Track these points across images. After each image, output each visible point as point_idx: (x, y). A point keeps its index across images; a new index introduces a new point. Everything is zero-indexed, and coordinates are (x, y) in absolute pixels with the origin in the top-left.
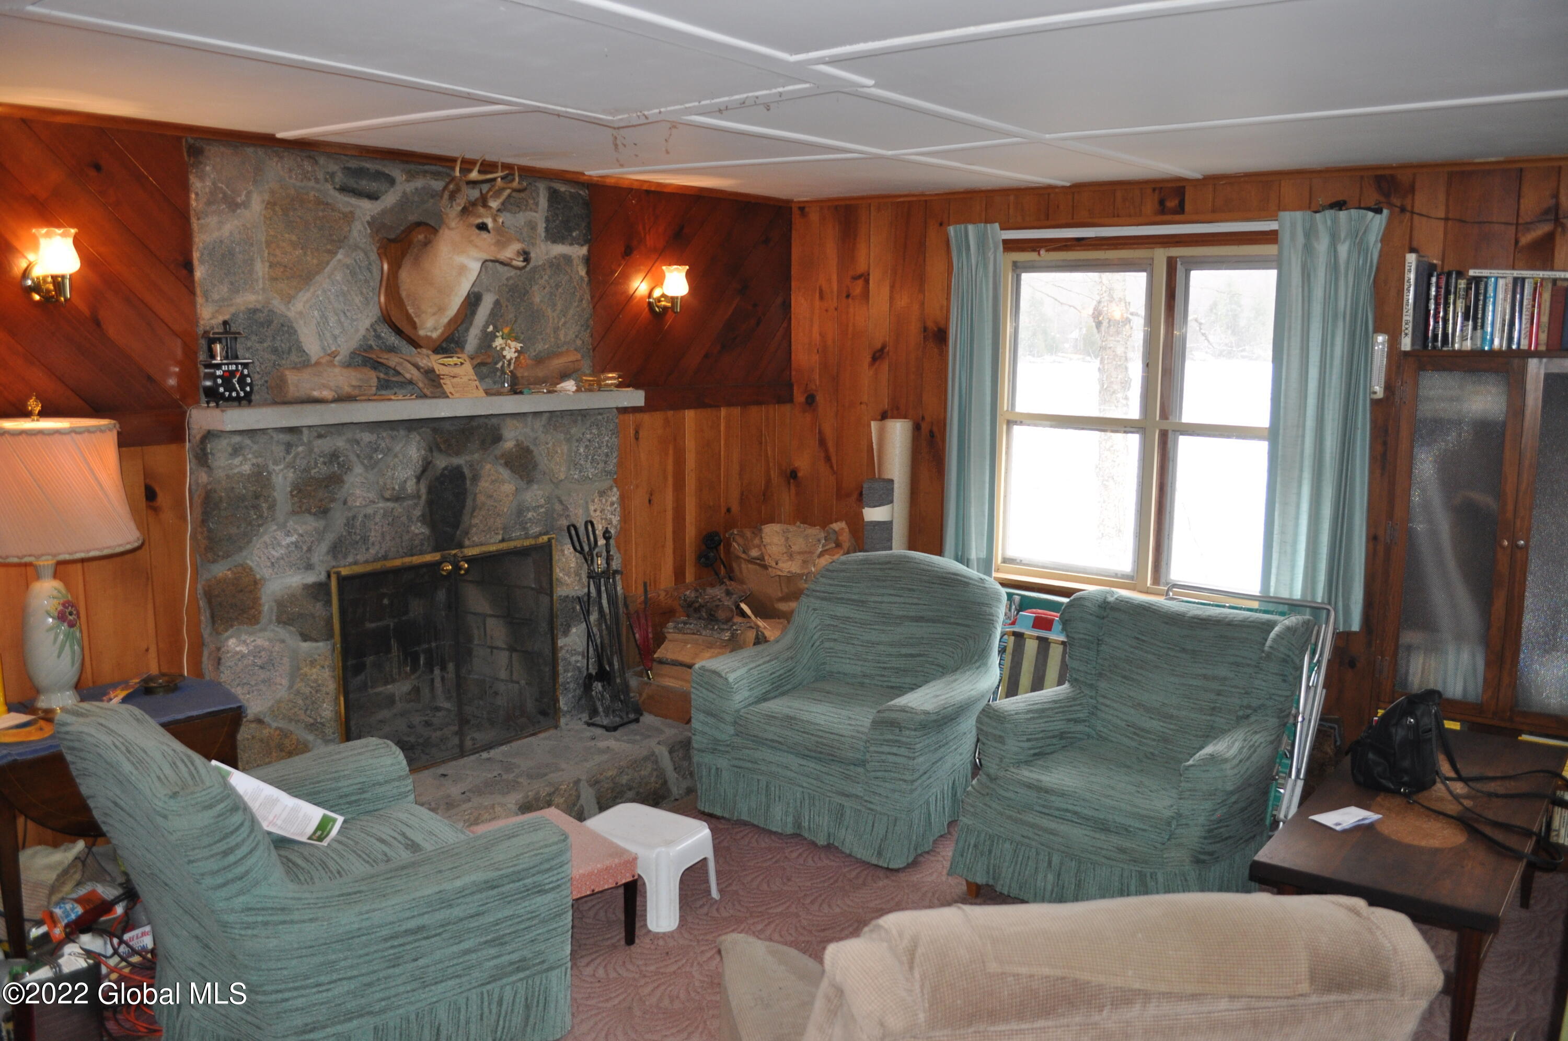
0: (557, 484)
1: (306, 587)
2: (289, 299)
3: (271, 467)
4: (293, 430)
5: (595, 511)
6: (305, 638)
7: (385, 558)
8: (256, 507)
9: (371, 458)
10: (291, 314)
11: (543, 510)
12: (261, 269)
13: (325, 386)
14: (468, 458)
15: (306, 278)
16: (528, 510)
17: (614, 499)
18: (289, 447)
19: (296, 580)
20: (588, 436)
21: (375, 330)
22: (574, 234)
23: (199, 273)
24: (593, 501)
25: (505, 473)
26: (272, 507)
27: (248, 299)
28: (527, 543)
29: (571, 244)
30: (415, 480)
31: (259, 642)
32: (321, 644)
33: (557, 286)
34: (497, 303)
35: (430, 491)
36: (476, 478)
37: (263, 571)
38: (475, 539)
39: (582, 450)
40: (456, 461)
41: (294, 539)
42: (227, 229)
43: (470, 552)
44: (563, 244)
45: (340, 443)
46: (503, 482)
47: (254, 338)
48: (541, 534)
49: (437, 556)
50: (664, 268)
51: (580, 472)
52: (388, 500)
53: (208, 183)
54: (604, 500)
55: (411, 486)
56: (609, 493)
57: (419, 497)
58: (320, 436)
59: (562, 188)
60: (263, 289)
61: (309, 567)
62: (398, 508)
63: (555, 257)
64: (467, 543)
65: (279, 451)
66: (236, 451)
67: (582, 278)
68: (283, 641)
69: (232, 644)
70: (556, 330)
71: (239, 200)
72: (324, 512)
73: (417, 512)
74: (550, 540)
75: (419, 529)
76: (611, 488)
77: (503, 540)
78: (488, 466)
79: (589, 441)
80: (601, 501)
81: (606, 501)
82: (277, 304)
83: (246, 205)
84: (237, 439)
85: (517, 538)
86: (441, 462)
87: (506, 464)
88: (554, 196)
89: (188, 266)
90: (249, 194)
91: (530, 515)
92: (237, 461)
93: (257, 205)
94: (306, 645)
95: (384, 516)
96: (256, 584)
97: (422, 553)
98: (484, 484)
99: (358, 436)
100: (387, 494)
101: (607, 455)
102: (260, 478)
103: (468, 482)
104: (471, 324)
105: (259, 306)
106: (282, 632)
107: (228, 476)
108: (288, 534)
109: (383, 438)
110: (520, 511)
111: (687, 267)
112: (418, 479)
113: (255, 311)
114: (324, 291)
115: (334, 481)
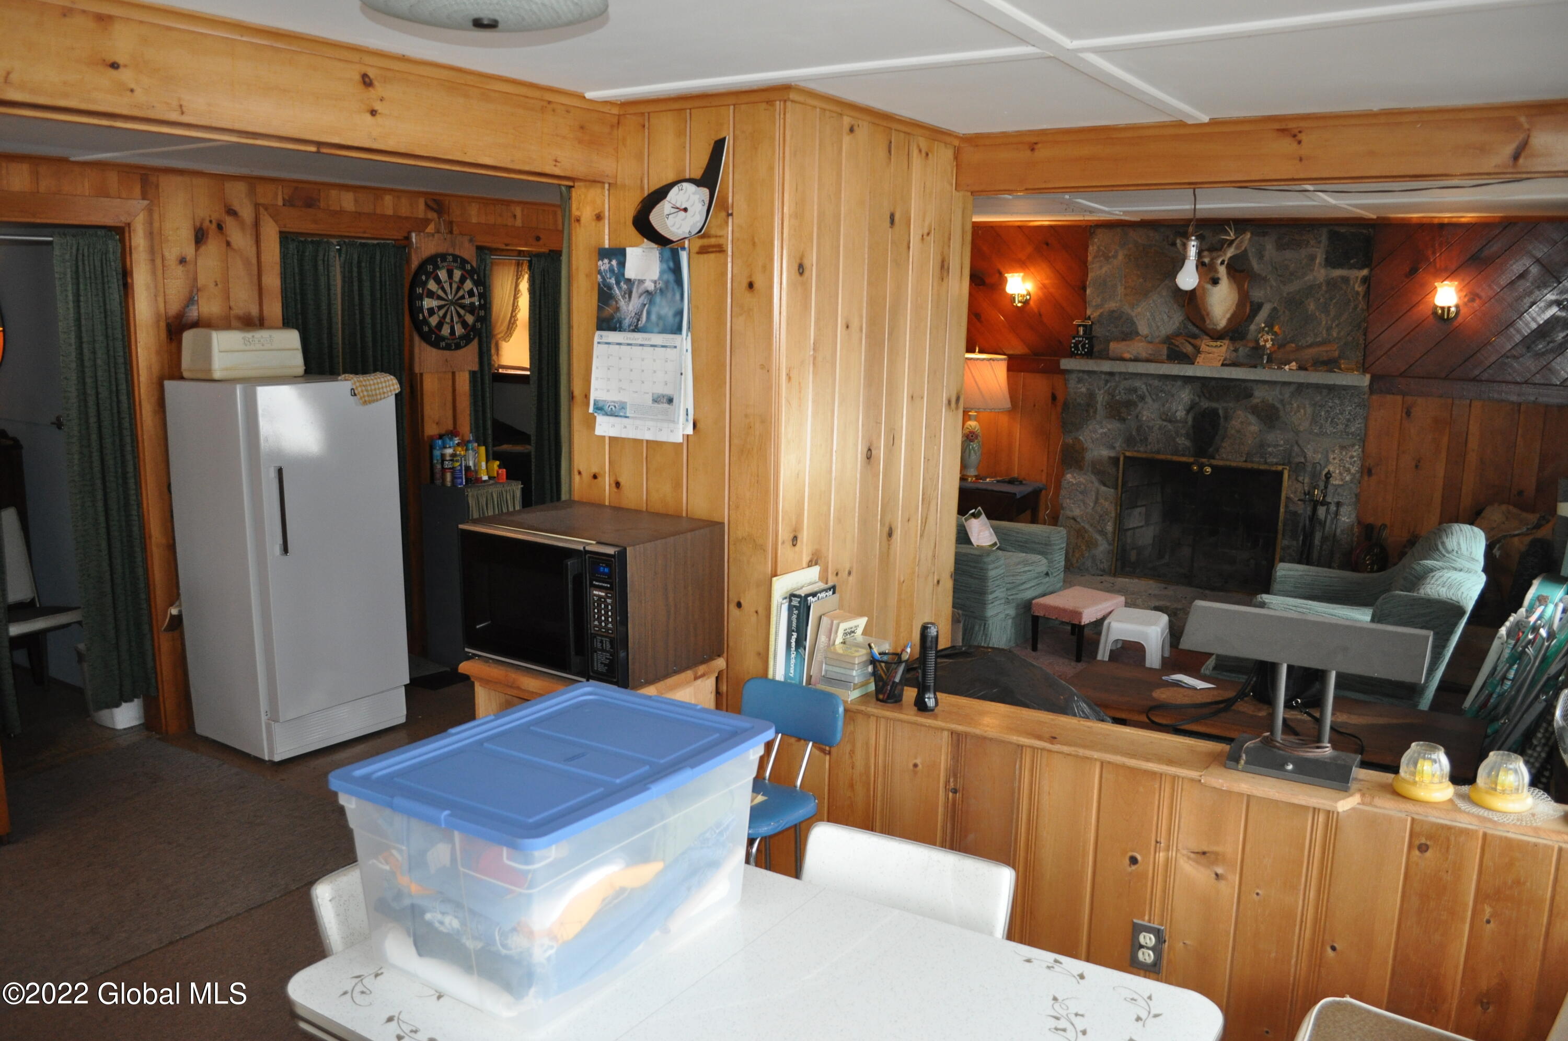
0: (1297, 433)
1: (1110, 458)
2: (1132, 306)
3: (1097, 391)
4: (1111, 374)
5: (1334, 459)
6: (1105, 485)
7: (1158, 452)
8: (1087, 411)
9: (1158, 395)
10: (1133, 314)
11: (1282, 448)
12: (1120, 290)
13: (1128, 352)
14: (1225, 405)
15: (1145, 294)
16: (1269, 446)
17: (1355, 454)
18: (1107, 382)
19: (1105, 453)
20: (1330, 404)
21: (1184, 324)
22: (1352, 261)
23: (1088, 291)
24: (1334, 451)
25: (1252, 419)
26: (1095, 412)
27: (1112, 305)
28: (1262, 467)
29: (1350, 268)
30: (1184, 412)
31: (1081, 479)
32: (1112, 490)
33: (1331, 299)
34: (1274, 309)
35: (1194, 419)
36: (1226, 418)
37: (1088, 444)
38: (1224, 456)
39: (1323, 413)
40: (1214, 405)
41: (1105, 430)
42: (1104, 269)
43: (1214, 462)
44: (1342, 268)
45: (1137, 383)
46: (1250, 424)
47: (1112, 325)
48: (1277, 464)
49: (1191, 460)
50: (1436, 284)
51: (1320, 428)
52: (1164, 420)
53: (1095, 247)
54: (1344, 453)
55: (1180, 414)
56: (1351, 449)
57: (1186, 423)
58: (1126, 379)
59: (1343, 230)
60: (1121, 301)
61: (1114, 448)
62: (1170, 426)
63: (1333, 279)
64: (1217, 457)
65: (1102, 383)
66: (1080, 381)
67: (1358, 293)
68: (1093, 483)
69: (1069, 476)
70: (1329, 329)
71: (1110, 255)
72: (1123, 420)
73: (1183, 431)
74: (1283, 469)
75: (1182, 441)
76: (1353, 445)
77: (1246, 461)
78: (1240, 412)
79: (1331, 408)
80: (1341, 453)
81: (1346, 454)
82: (1127, 309)
83: (1115, 257)
84: (1081, 374)
85: (1259, 463)
86: (1205, 404)
87: (1253, 413)
88: (1334, 237)
89: (1084, 289)
90: (1116, 252)
91: (1270, 449)
92: (1080, 386)
93: (1121, 257)
94: (1103, 488)
95: (1160, 429)
96: (1084, 449)
97: (1183, 455)
98: (1235, 423)
99: (1151, 382)
100: (1164, 417)
101: (1349, 420)
102: (1091, 396)
103: (1222, 420)
104: (1252, 322)
105: (1115, 309)
106: (1093, 478)
107: (1075, 393)
108: (1102, 427)
109: (1166, 385)
110: (1262, 445)
111: (1456, 283)
112: (1188, 412)
113: (1114, 311)
114: (1154, 301)
115: (1129, 404)
